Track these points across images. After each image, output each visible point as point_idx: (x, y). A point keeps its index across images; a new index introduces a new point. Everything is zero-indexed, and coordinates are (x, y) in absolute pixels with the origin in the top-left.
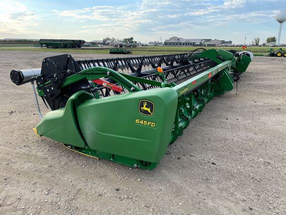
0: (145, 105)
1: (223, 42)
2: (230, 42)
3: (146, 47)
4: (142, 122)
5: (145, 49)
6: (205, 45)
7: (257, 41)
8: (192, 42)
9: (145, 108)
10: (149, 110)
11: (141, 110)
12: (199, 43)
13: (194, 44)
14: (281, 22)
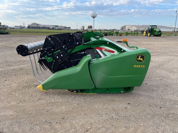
0: (140, 57)
1: (66, 27)
2: (70, 28)
3: (14, 29)
4: (137, 66)
5: (16, 31)
6: (56, 29)
7: (83, 27)
8: (48, 27)
9: (139, 59)
10: (142, 59)
11: (137, 60)
12: (52, 28)
13: (49, 28)
14: (94, 17)
